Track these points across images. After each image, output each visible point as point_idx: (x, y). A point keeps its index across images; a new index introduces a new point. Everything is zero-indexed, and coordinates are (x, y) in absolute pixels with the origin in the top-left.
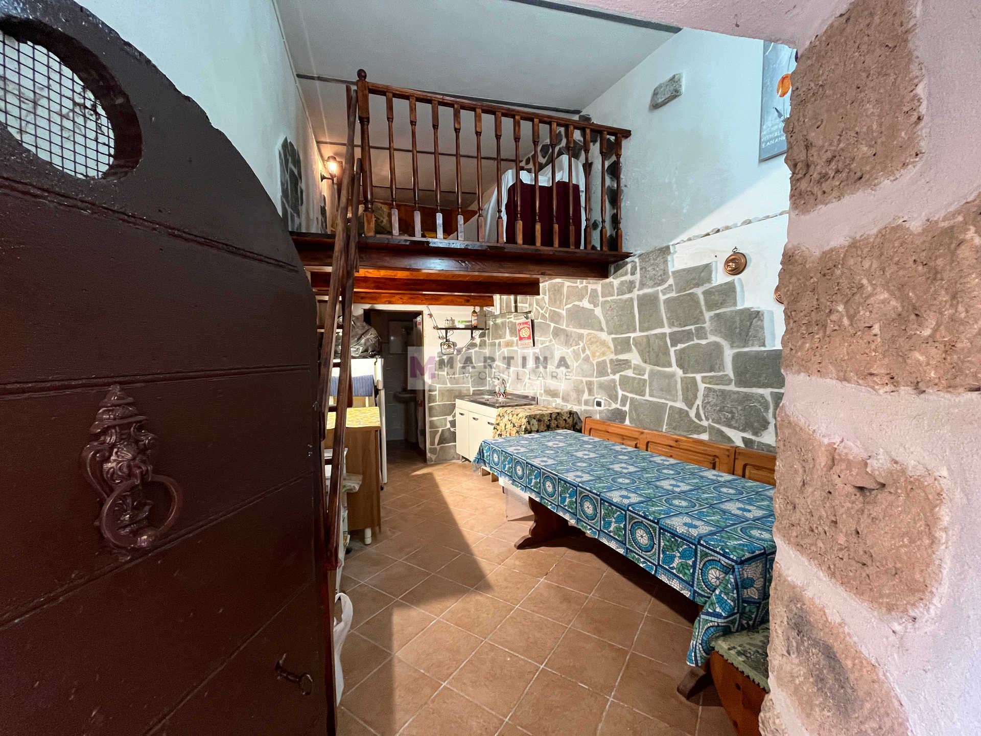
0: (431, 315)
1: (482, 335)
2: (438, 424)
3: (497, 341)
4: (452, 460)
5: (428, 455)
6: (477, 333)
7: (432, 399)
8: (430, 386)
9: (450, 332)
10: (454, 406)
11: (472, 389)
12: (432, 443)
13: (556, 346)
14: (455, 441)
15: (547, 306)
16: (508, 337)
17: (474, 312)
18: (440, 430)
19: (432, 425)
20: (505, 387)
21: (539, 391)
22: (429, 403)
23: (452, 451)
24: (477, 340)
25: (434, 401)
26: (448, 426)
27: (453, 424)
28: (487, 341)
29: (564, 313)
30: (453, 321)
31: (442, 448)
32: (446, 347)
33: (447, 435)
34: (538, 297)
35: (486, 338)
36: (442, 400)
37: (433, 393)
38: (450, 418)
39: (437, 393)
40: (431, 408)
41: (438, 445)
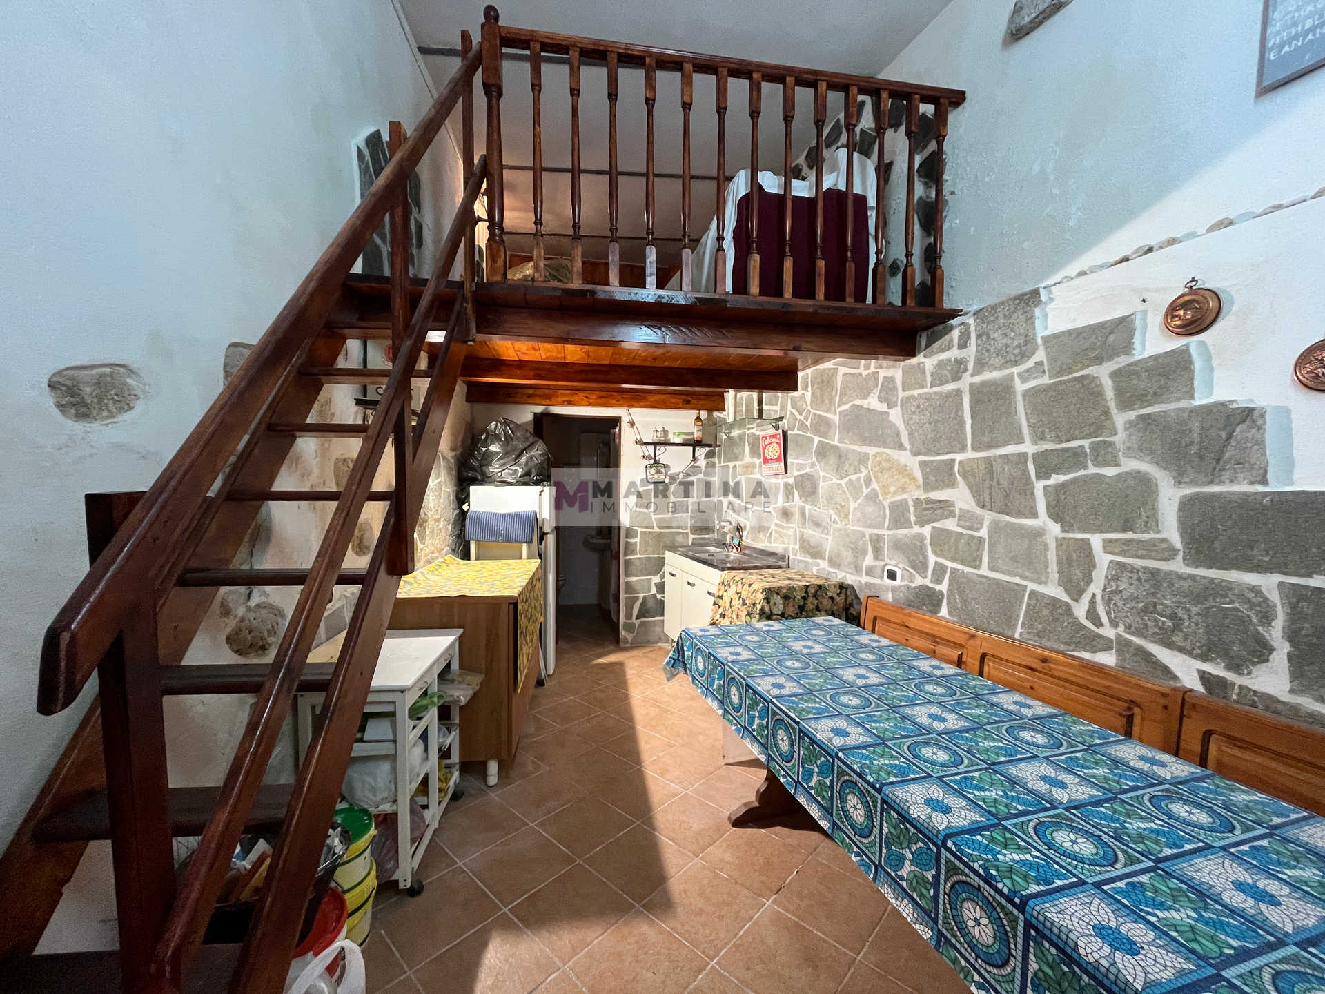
0: (632, 424)
1: (709, 456)
2: (638, 587)
3: (731, 464)
4: (657, 642)
5: (622, 633)
6: (701, 452)
7: (630, 549)
8: (628, 529)
9: (660, 450)
10: (661, 562)
11: (691, 537)
12: (628, 616)
13: (822, 474)
14: (663, 615)
15: (809, 408)
16: (747, 458)
17: (698, 419)
18: (641, 596)
19: (630, 588)
20: (741, 537)
21: (791, 546)
22: (626, 555)
23: (658, 629)
24: (702, 463)
25: (633, 552)
26: (654, 590)
27: (661, 588)
28: (718, 465)
29: (836, 419)
30: (665, 432)
31: (642, 624)
32: (653, 471)
33: (650, 604)
34: (794, 394)
35: (716, 460)
36: (646, 551)
37: (632, 541)
38: (656, 579)
39: (637, 540)
40: (627, 563)
41: (637, 619)
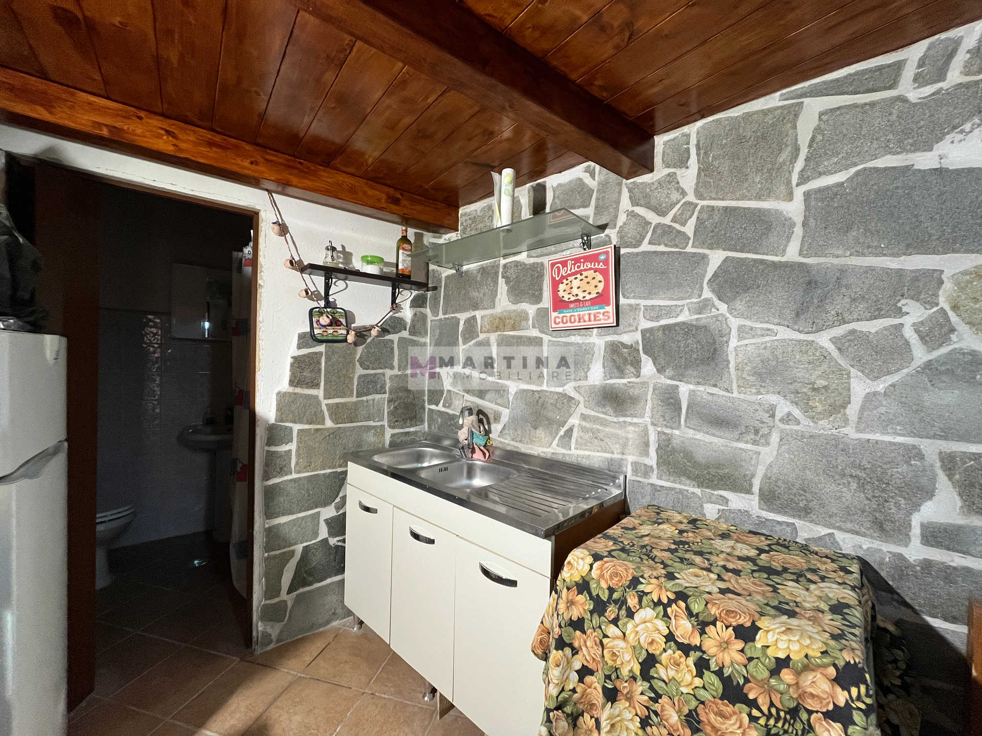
0: (283, 229)
1: (418, 303)
2: (293, 534)
3: (463, 317)
4: (328, 622)
5: (259, 627)
6: (406, 296)
7: (275, 464)
8: (271, 429)
9: (338, 285)
10: (341, 478)
11: (389, 433)
12: (272, 590)
13: (734, 323)
14: (342, 570)
15: (691, 197)
16: (503, 302)
17: (404, 239)
18: (299, 548)
19: (274, 537)
20: (487, 433)
21: (631, 458)
22: (266, 477)
23: (332, 599)
24: (407, 313)
25: (283, 470)
26: (323, 532)
27: (338, 525)
28: (430, 317)
29: (794, 209)
30: (347, 256)
31: (298, 600)
32: (325, 320)
33: (317, 559)
34: (646, 178)
35: (428, 311)
36: (306, 468)
37: (283, 448)
38: (329, 512)
39: (292, 447)
40: (270, 493)
41: (288, 593)
